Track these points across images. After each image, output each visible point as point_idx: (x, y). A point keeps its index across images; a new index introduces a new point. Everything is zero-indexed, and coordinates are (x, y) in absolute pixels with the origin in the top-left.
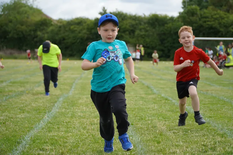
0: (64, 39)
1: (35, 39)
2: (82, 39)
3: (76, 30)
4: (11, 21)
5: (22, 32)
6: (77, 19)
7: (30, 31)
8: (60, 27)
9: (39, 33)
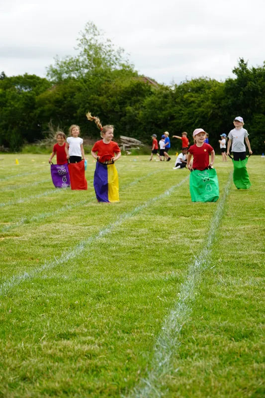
0: (172, 118)
1: (123, 119)
2: (203, 117)
3: (193, 102)
4: (79, 89)
5: (99, 106)
6: (194, 81)
7: (114, 103)
8: (166, 96)
9: (129, 108)
